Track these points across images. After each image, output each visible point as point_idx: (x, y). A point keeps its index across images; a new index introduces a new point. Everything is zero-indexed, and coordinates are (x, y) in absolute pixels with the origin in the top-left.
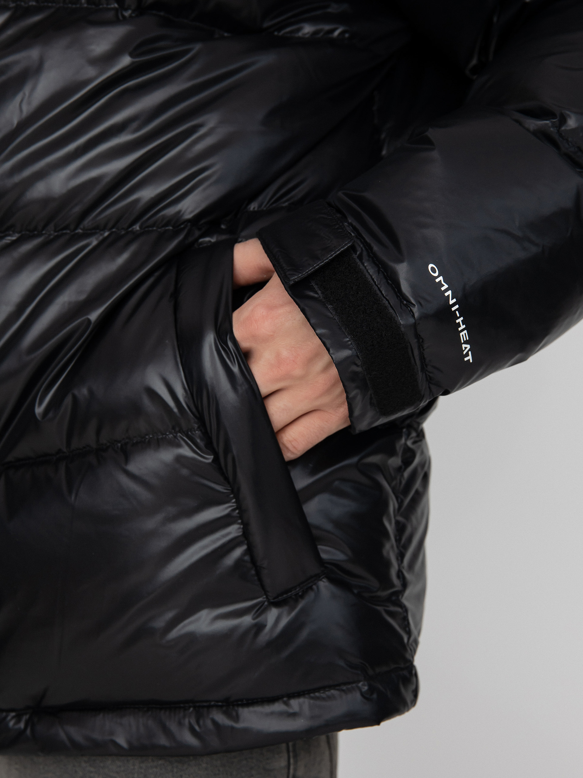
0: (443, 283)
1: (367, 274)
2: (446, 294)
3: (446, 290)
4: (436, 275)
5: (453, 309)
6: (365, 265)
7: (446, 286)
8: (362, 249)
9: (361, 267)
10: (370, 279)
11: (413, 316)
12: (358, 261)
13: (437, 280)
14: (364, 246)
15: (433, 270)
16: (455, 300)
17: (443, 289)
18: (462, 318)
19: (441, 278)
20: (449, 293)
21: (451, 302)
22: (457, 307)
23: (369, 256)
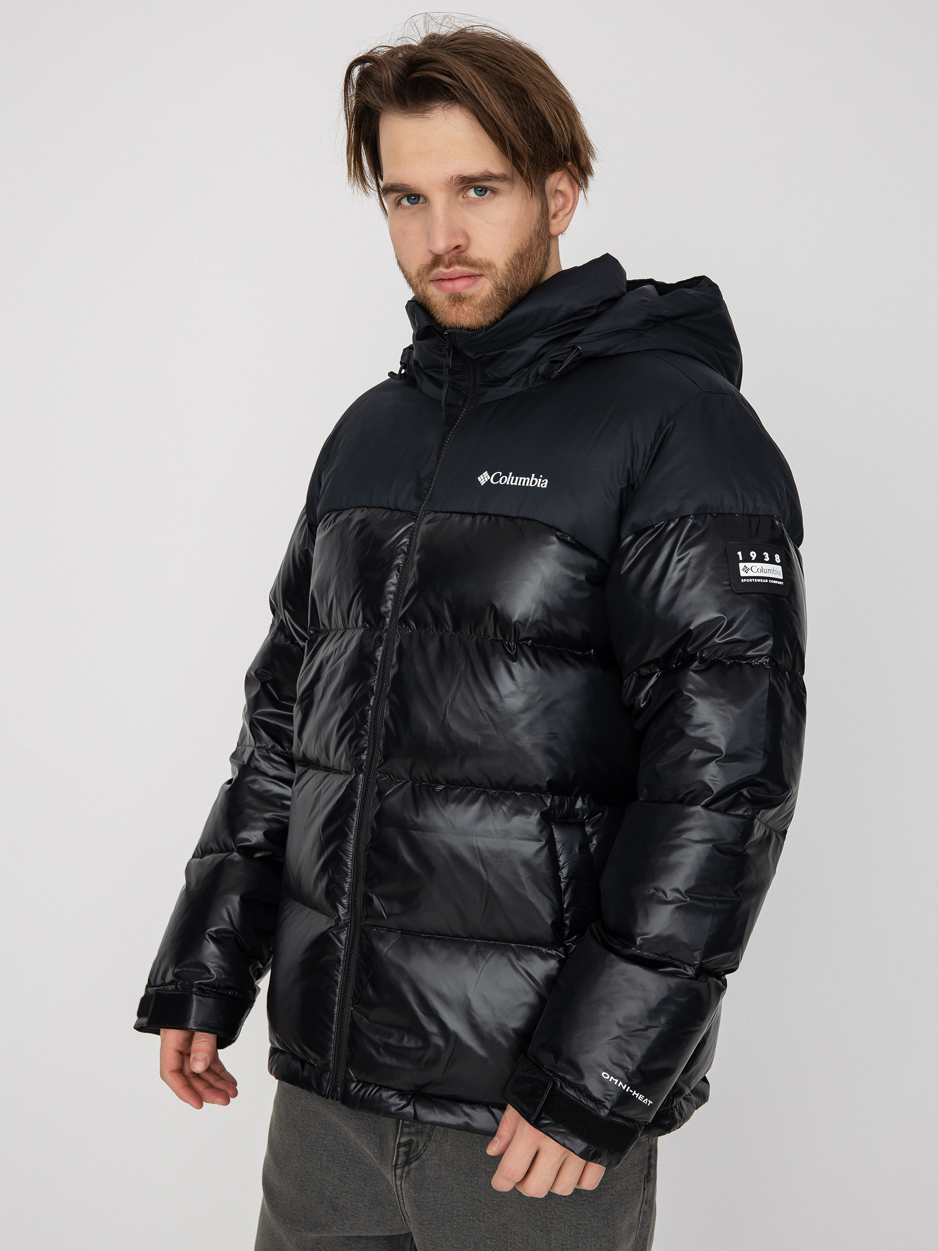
0: (614, 1080)
1: (570, 1096)
2: (619, 1085)
3: (618, 1083)
4: (608, 1077)
5: (627, 1091)
6: (567, 1090)
7: (617, 1081)
8: (560, 1082)
9: (565, 1093)
10: (573, 1098)
11: (607, 1108)
12: (561, 1090)
13: (610, 1080)
14: (560, 1079)
15: (605, 1075)
16: (626, 1085)
17: (616, 1083)
18: (635, 1091)
19: (612, 1078)
20: (621, 1083)
21: (624, 1088)
22: (629, 1088)
23: (566, 1084)
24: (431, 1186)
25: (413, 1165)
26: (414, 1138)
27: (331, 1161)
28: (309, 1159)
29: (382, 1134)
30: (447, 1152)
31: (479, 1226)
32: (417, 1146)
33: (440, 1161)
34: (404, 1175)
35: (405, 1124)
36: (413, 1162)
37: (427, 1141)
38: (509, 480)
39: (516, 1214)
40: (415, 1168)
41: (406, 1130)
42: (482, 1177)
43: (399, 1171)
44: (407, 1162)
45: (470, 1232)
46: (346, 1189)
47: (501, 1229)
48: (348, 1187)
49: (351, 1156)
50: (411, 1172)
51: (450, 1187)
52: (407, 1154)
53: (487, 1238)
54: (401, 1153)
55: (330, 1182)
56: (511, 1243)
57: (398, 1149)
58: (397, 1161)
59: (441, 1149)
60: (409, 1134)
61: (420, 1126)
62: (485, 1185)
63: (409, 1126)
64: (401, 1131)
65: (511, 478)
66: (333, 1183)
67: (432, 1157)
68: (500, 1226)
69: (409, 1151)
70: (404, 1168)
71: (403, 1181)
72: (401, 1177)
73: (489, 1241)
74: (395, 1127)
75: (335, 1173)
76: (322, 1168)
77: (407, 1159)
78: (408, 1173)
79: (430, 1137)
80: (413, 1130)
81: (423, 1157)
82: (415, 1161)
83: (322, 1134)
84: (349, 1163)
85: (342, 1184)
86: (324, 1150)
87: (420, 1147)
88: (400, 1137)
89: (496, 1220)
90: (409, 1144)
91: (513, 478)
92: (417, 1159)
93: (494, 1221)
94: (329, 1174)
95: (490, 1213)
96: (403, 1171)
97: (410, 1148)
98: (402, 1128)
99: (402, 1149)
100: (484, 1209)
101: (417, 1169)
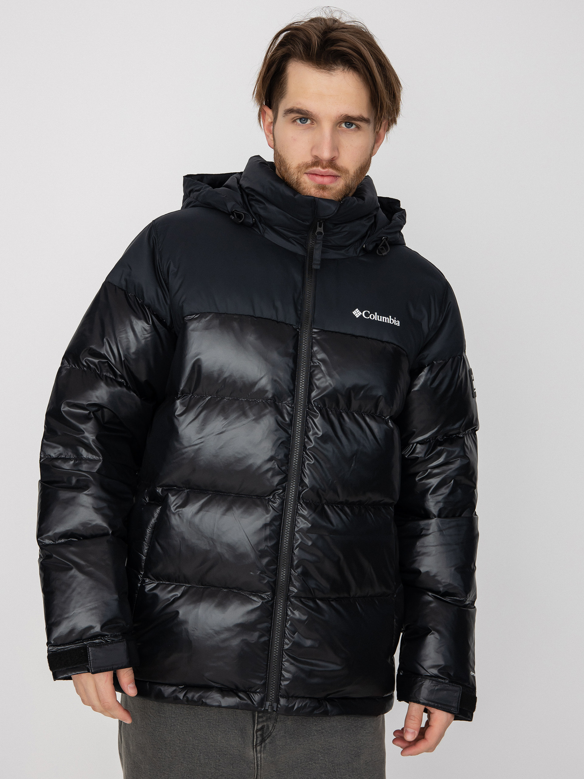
24: (281, 751)
25: (267, 741)
26: (265, 724)
27: (207, 759)
28: (190, 761)
29: (241, 728)
30: (289, 726)
31: (316, 767)
32: (268, 728)
33: (285, 733)
34: (262, 749)
35: (260, 716)
36: (267, 739)
37: (274, 723)
38: (375, 317)
39: (339, 752)
40: (269, 743)
41: (260, 720)
42: (315, 735)
43: (258, 748)
44: (263, 740)
45: (310, 772)
46: (221, 774)
47: (330, 765)
48: (222, 772)
49: (219, 751)
50: (267, 746)
51: (294, 748)
52: (262, 735)
53: (322, 773)
54: (259, 736)
55: (209, 772)
56: (338, 772)
57: (256, 733)
58: (256, 742)
59: (285, 725)
60: (263, 721)
61: (269, 715)
62: (318, 740)
63: (262, 717)
64: (257, 722)
65: (377, 317)
66: (211, 772)
67: (280, 732)
68: (330, 763)
69: (263, 733)
70: (261, 745)
71: (262, 753)
72: (260, 752)
73: (323, 775)
74: (252, 721)
75: (211, 765)
76: (202, 764)
77: (262, 739)
78: (265, 747)
79: (276, 720)
80: (264, 718)
81: (274, 734)
82: (268, 738)
83: (196, 743)
84: (219, 756)
85: (217, 771)
86: (200, 753)
87: (270, 729)
88: (257, 726)
89: (327, 760)
90: (262, 729)
91: (378, 316)
92: (269, 737)
93: (326, 761)
94: (207, 767)
95: (322, 756)
96: (261, 747)
97: (263, 731)
98: (257, 719)
99: (259, 733)
100: (318, 754)
101: (270, 743)
